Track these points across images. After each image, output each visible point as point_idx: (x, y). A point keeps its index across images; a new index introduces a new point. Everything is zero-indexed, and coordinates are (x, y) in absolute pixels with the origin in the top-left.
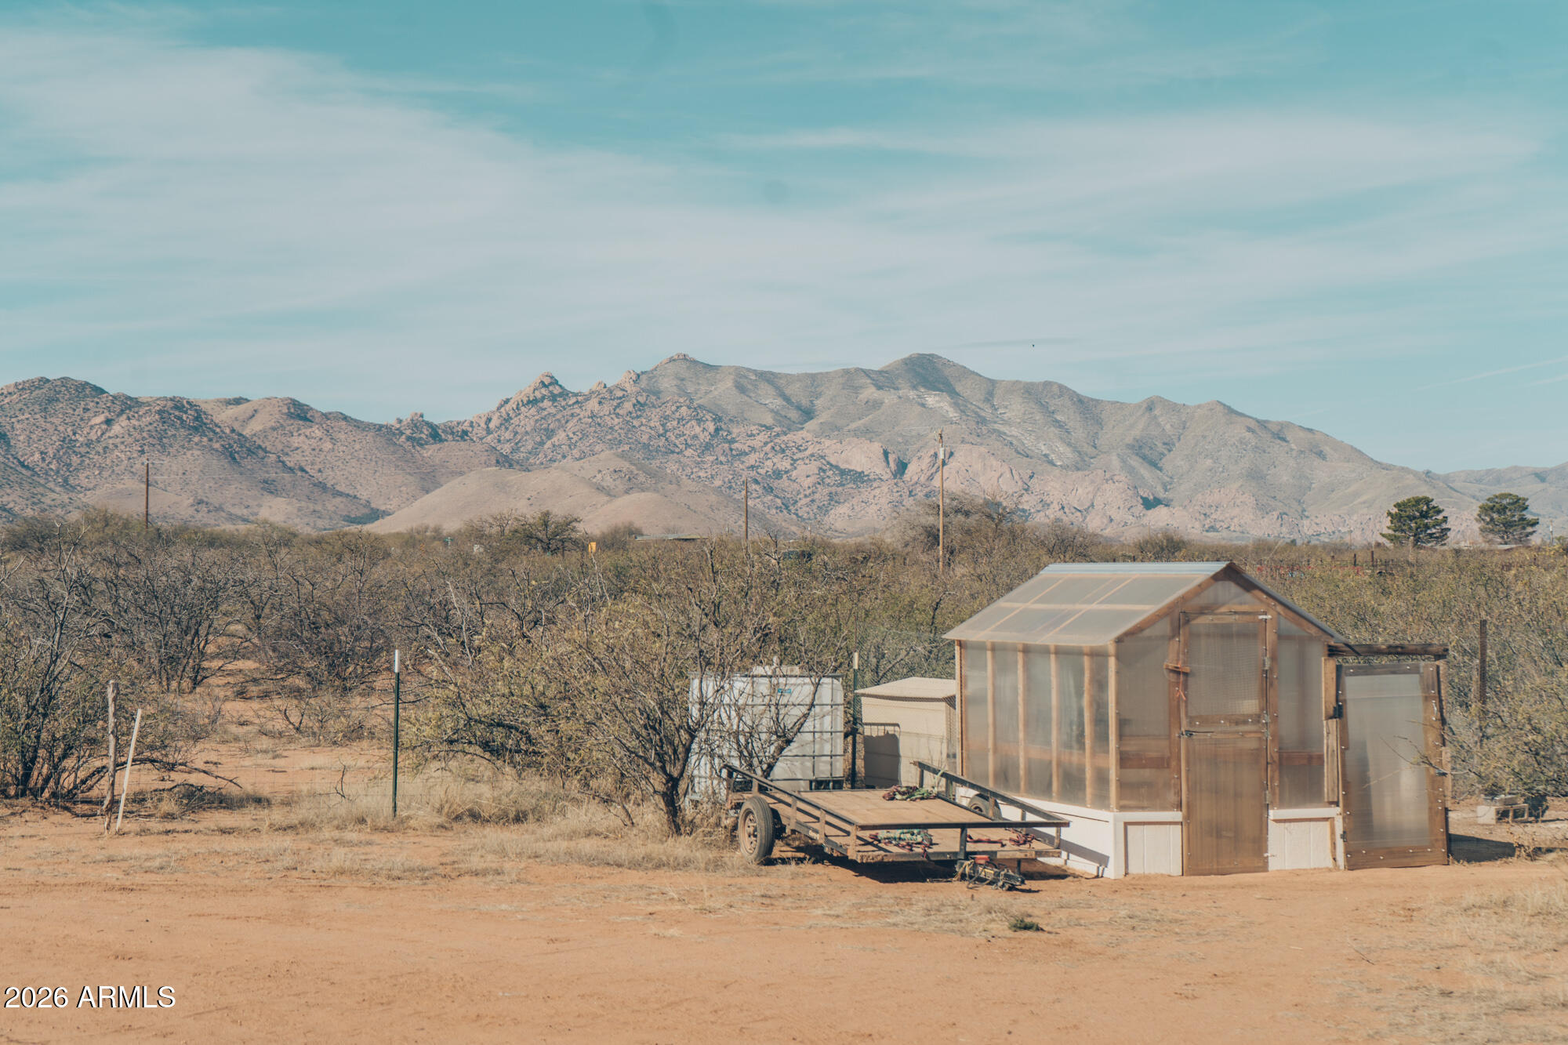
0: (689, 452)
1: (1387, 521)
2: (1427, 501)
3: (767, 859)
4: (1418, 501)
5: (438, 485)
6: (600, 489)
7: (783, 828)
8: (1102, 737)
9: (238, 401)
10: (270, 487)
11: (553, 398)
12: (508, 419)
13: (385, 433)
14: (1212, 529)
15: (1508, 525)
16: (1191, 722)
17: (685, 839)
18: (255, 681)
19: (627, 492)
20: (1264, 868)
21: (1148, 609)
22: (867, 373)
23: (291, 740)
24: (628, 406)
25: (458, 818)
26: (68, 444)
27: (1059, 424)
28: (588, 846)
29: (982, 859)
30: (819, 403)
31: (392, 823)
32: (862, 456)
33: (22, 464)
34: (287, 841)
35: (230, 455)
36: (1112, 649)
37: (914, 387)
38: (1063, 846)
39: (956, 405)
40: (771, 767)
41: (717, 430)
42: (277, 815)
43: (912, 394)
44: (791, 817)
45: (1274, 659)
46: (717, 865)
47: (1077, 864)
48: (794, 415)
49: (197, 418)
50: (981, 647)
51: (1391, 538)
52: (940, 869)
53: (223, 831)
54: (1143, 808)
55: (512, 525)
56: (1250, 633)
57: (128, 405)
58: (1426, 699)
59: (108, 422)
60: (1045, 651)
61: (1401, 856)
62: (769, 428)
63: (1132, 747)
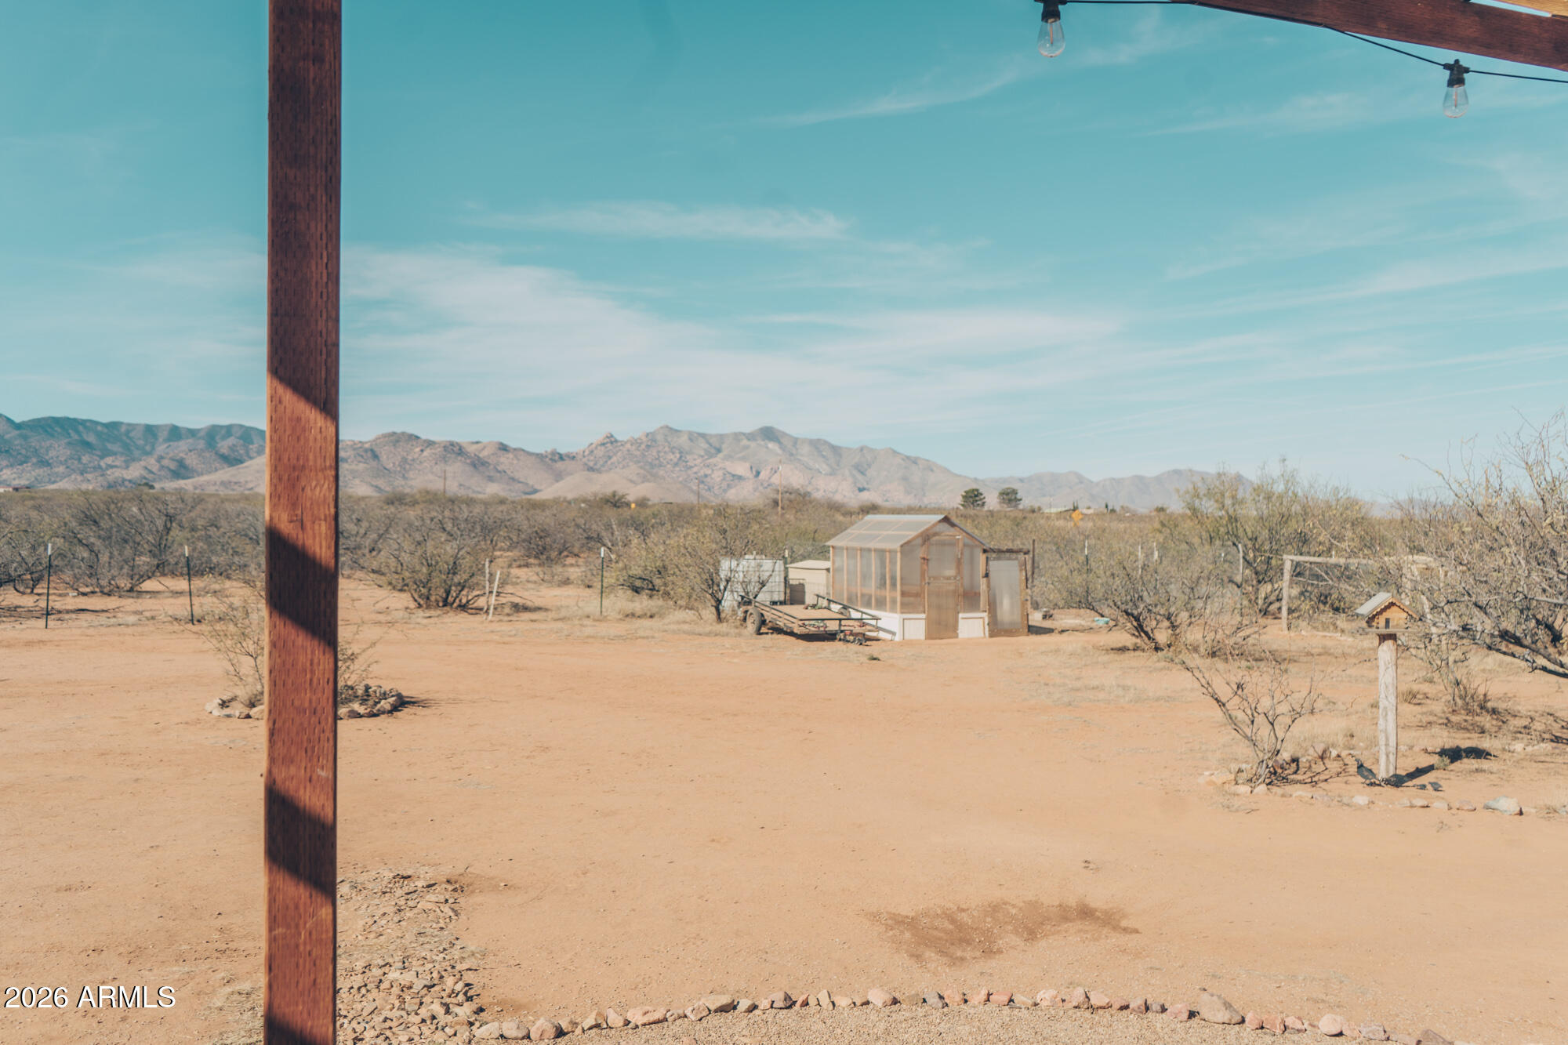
0: (669, 466)
1: (961, 498)
2: (977, 490)
3: (759, 633)
4: (973, 490)
5: (562, 479)
6: (631, 481)
7: (765, 621)
8: (894, 585)
9: (477, 443)
10: (490, 479)
11: (612, 443)
12: (592, 452)
13: (540, 457)
14: (887, 501)
15: (1010, 500)
16: (930, 578)
17: (725, 624)
18: (515, 560)
19: (643, 482)
20: (957, 637)
21: (913, 534)
22: (744, 434)
23: (540, 584)
24: (643, 446)
25: (627, 616)
26: (404, 460)
27: (823, 456)
28: (686, 627)
29: (848, 633)
30: (724, 446)
31: (601, 618)
32: (741, 469)
33: (385, 469)
34: (560, 625)
35: (474, 465)
36: (899, 549)
37: (763, 440)
38: (878, 629)
39: (781, 448)
40: (756, 596)
41: (681, 457)
42: (551, 615)
43: (762, 443)
44: (768, 616)
45: (962, 554)
46: (740, 635)
47: (882, 635)
48: (713, 451)
49: (460, 449)
50: (841, 548)
51: (963, 505)
52: (831, 637)
53: (532, 621)
54: (910, 613)
55: (600, 496)
56: (953, 544)
57: (430, 444)
58: (1021, 570)
59: (422, 451)
60: (869, 550)
61: (1009, 632)
62: (702, 456)
63: (906, 588)
